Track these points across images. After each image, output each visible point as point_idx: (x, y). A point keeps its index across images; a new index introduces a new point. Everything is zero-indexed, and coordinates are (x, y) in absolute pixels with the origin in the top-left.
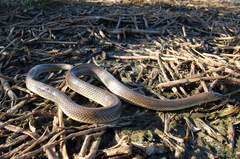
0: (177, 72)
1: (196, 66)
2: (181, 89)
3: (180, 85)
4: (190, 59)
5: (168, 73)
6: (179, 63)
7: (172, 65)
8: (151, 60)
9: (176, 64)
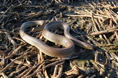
1: (113, 21)
2: (104, 36)
3: (104, 34)
4: (110, 17)
5: (97, 26)
7: (100, 21)
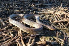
0: (60, 18)
3: (61, 22)
4: (64, 14)
5: (57, 18)
6: (60, 15)
8: (51, 14)
9: (59, 15)
